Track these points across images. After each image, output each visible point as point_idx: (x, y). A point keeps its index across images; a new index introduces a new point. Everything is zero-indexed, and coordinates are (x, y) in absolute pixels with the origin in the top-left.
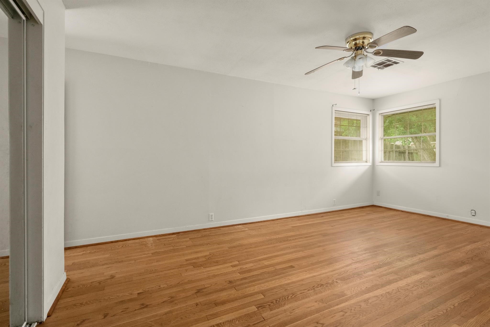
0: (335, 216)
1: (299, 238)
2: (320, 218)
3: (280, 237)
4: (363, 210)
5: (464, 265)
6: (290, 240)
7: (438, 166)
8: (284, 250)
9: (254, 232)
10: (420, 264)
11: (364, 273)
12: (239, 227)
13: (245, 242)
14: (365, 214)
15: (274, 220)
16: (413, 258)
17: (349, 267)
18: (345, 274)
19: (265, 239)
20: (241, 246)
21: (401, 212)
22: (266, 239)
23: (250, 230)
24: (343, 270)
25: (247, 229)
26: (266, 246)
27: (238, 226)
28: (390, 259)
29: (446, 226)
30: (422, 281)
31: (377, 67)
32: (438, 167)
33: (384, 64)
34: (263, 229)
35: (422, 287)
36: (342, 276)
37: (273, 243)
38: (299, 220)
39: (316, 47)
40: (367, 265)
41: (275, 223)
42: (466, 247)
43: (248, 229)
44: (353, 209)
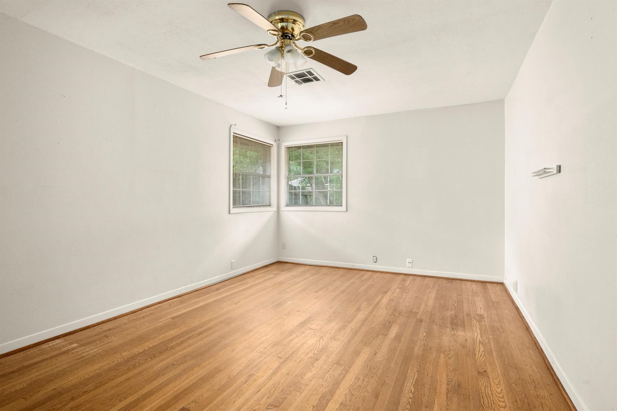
0: (235, 285)
1: (188, 338)
2: (216, 293)
3: (150, 346)
4: (269, 270)
5: (392, 326)
6: (172, 346)
7: (345, 210)
8: (163, 375)
9: (92, 349)
10: (355, 337)
11: (301, 377)
12: (55, 343)
13: (72, 380)
14: (272, 276)
15: (135, 312)
16: (346, 331)
17: (278, 374)
18: (276, 390)
19: (119, 360)
20: (60, 393)
21: (310, 266)
22: (123, 359)
23: (84, 345)
24: (271, 383)
25: (75, 345)
26: (124, 376)
27: (51, 344)
28: (323, 340)
29: (355, 278)
30: (368, 365)
31: (295, 80)
32: (345, 212)
33: (304, 77)
34: (113, 337)
35: (373, 375)
36: (273, 397)
37: (137, 365)
38: (182, 302)
39: (229, 3)
40: (300, 361)
41: (139, 317)
42: (382, 301)
43: (78, 345)
44: (255, 271)
